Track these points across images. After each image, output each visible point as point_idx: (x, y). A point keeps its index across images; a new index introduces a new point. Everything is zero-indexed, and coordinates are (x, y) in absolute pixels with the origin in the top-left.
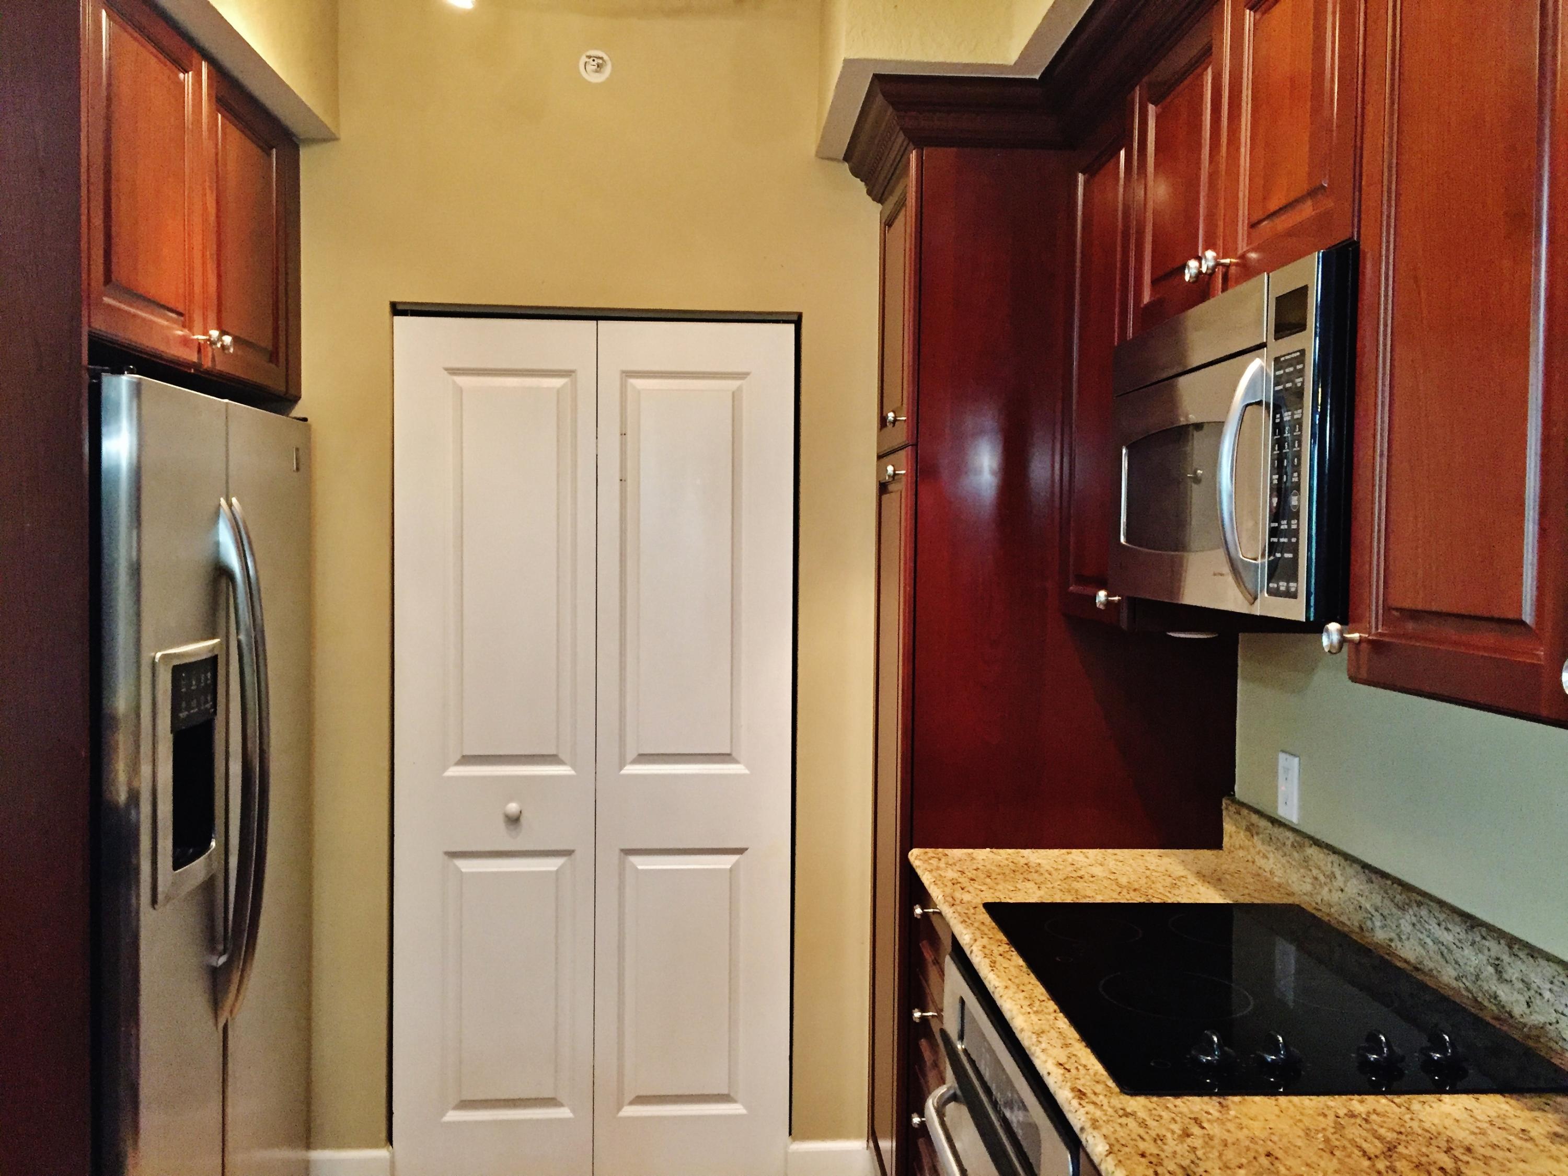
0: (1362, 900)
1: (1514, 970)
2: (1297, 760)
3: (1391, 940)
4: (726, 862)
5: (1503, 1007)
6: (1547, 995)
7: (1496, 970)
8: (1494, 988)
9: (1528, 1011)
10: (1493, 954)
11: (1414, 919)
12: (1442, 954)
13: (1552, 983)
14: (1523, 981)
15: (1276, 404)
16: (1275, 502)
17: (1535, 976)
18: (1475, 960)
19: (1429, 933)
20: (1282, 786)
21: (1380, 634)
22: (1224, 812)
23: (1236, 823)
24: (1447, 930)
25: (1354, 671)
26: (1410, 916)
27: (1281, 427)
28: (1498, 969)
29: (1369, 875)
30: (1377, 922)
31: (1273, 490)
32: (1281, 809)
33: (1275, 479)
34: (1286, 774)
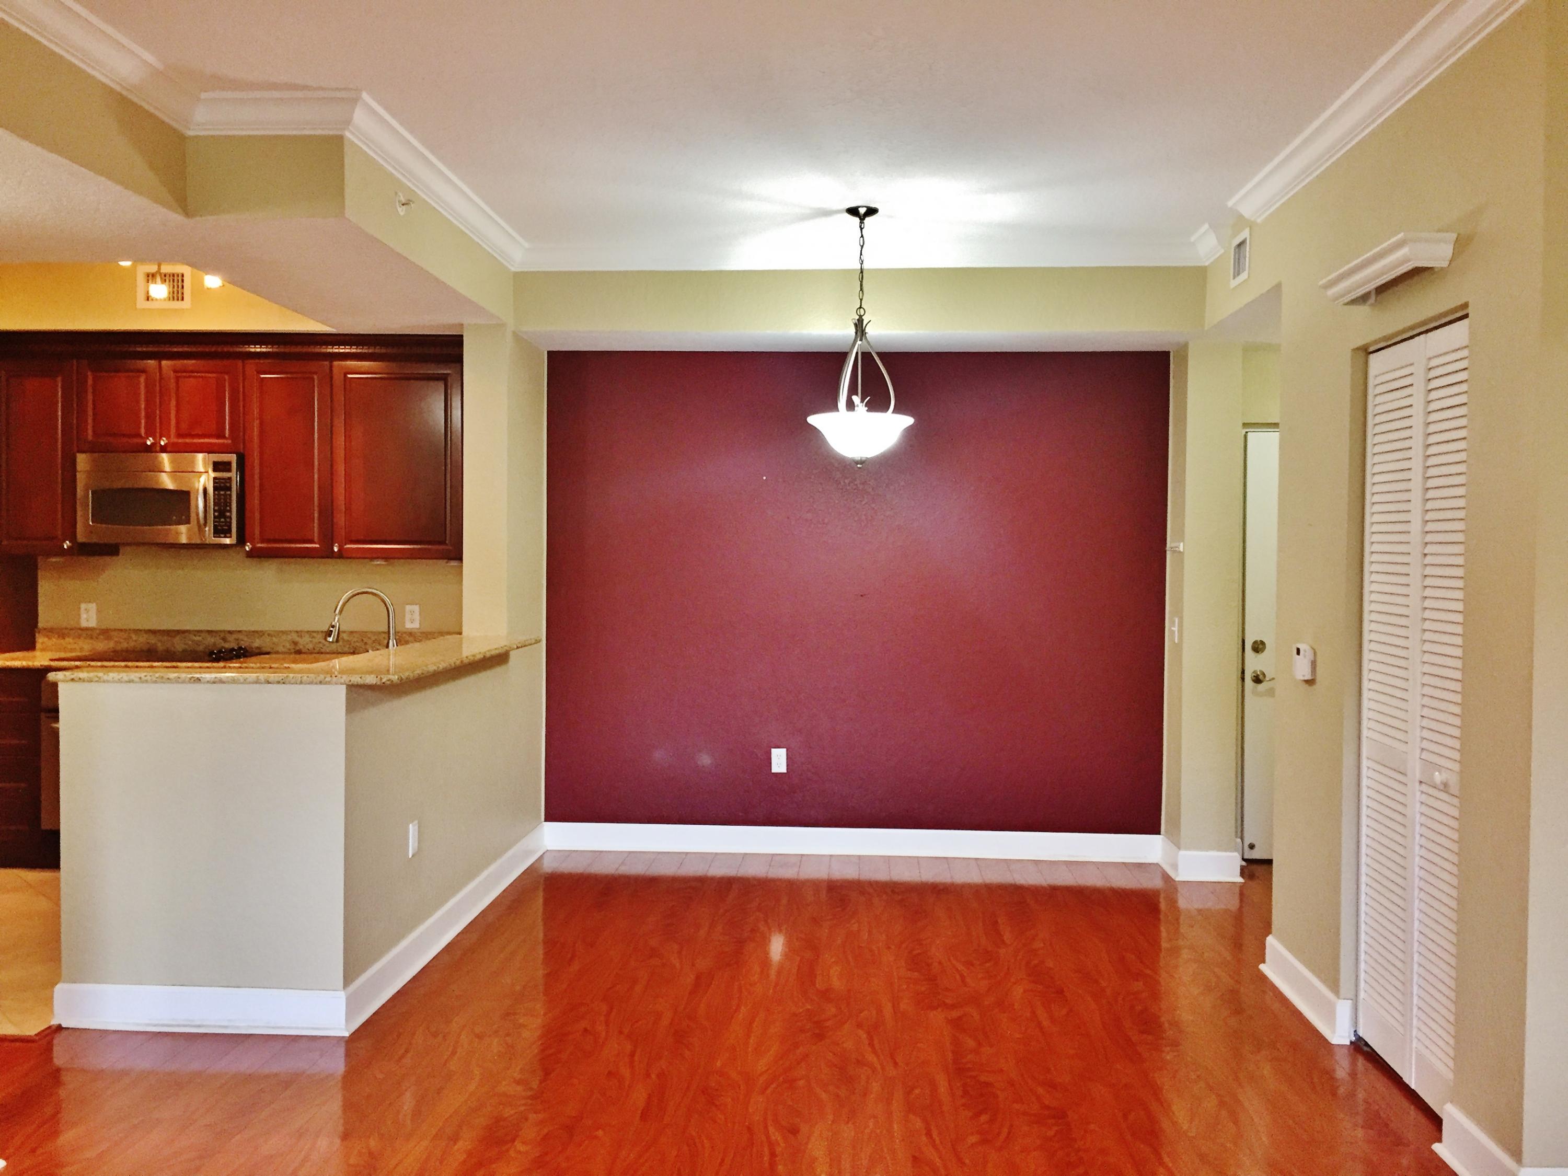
2: (94, 603)
15: (215, 489)
16: (216, 514)
17: (240, 636)
18: (213, 640)
19: (190, 640)
20: (84, 616)
21: (259, 545)
22: (37, 635)
23: (47, 636)
24: (200, 636)
25: (250, 555)
26: (178, 638)
27: (219, 495)
28: (224, 639)
29: (154, 632)
30: (159, 644)
31: (215, 511)
32: (84, 624)
33: (216, 508)
34: (87, 610)
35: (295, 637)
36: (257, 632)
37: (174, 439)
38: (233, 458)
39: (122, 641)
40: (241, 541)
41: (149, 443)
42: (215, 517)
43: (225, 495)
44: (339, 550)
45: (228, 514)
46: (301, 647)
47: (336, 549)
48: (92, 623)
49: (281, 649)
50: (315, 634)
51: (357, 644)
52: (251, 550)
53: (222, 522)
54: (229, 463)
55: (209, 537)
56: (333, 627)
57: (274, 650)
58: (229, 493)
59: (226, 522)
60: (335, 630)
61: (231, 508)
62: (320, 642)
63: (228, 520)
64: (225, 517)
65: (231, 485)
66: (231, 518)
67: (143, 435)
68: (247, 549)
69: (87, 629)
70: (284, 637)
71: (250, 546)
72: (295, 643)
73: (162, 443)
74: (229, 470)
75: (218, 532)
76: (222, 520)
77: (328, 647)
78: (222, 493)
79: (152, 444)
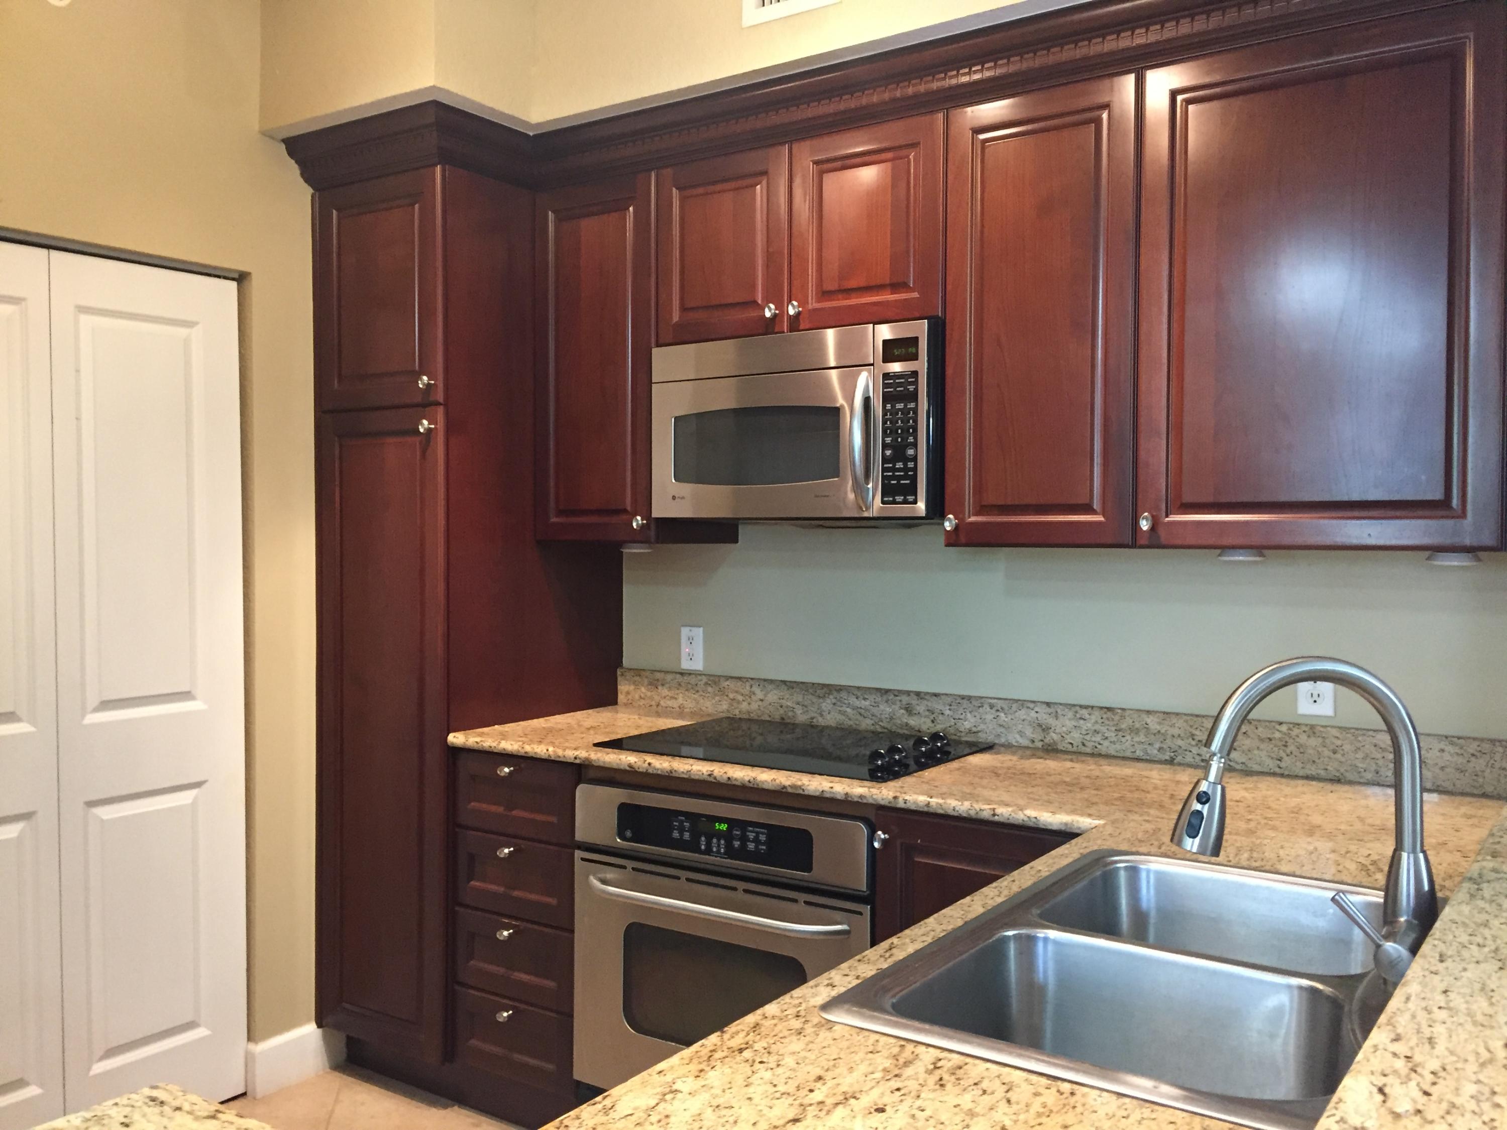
0: (784, 702)
1: (921, 708)
2: (701, 629)
3: (812, 718)
4: (185, 798)
5: (913, 729)
6: (947, 712)
7: (907, 711)
8: (906, 721)
9: (933, 725)
10: (904, 702)
11: (834, 701)
12: (860, 714)
13: (950, 705)
14: (928, 710)
15: (887, 398)
16: (888, 453)
17: (937, 705)
18: (889, 710)
19: (849, 705)
20: (685, 650)
21: (973, 519)
22: (619, 679)
23: (634, 683)
24: (865, 699)
25: (954, 540)
26: (830, 700)
27: (894, 412)
28: (909, 710)
29: (790, 685)
30: (799, 711)
31: (885, 446)
32: (686, 665)
33: (888, 440)
34: (691, 640)
35: (1043, 714)
36: (969, 698)
37: (813, 304)
38: (920, 329)
39: (740, 698)
40: (937, 510)
41: (768, 314)
42: (885, 460)
43: (905, 412)
44: (1153, 528)
45: (911, 452)
46: (1055, 736)
47: (1145, 525)
48: (698, 665)
49: (1014, 738)
50: (1084, 713)
51: (1180, 742)
52: (957, 528)
53: (899, 470)
54: (914, 341)
55: (876, 506)
56: (1204, 798)
57: (1003, 740)
58: (912, 405)
59: (905, 469)
60: (1211, 811)
61: (916, 438)
62: (1096, 732)
63: (911, 465)
64: (906, 460)
65: (916, 390)
66: (915, 459)
67: (760, 302)
68: (948, 526)
69: (689, 673)
70: (1022, 714)
71: (954, 522)
72: (1046, 729)
73: (791, 311)
74: (914, 357)
75: (889, 492)
76: (899, 465)
77: (1113, 743)
78: (900, 406)
79: (775, 316)
